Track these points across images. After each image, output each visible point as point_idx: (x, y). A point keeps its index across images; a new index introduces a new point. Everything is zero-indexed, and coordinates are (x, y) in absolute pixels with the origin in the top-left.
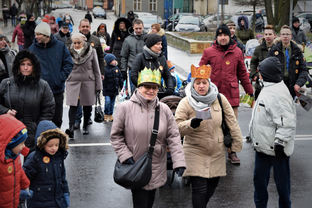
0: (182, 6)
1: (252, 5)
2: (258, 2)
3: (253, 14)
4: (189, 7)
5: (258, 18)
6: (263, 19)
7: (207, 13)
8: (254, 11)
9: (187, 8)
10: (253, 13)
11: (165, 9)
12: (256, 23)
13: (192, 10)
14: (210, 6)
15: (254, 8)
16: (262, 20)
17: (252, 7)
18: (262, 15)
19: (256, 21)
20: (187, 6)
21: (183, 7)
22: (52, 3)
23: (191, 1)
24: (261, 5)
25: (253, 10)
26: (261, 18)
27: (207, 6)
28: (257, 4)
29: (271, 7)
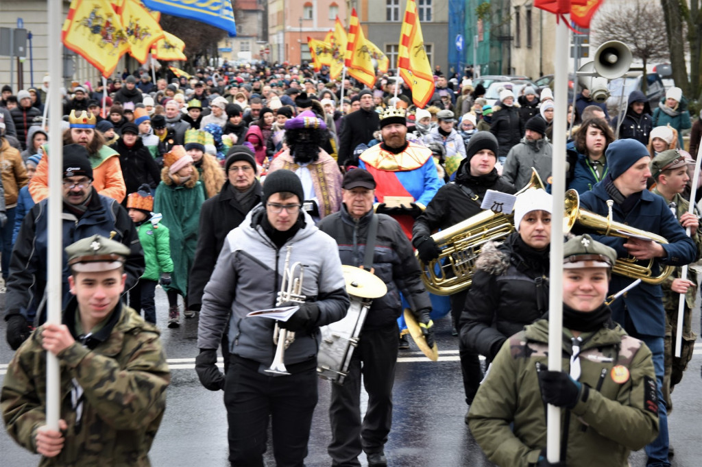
0: (488, 60)
1: (641, 57)
2: (653, 51)
3: (642, 75)
4: (500, 62)
5: (651, 83)
6: (661, 84)
7: (541, 74)
8: (644, 70)
9: (498, 64)
10: (641, 72)
11: (450, 66)
12: (648, 93)
13: (507, 66)
14: (547, 60)
15: (645, 63)
16: (660, 89)
17: (641, 61)
18: (660, 76)
19: (648, 90)
20: (498, 59)
21: (490, 62)
22: (218, 57)
23: (506, 49)
24: (660, 57)
25: (641, 66)
26: (657, 82)
27: (541, 59)
28: (651, 54)
29: (684, 62)
